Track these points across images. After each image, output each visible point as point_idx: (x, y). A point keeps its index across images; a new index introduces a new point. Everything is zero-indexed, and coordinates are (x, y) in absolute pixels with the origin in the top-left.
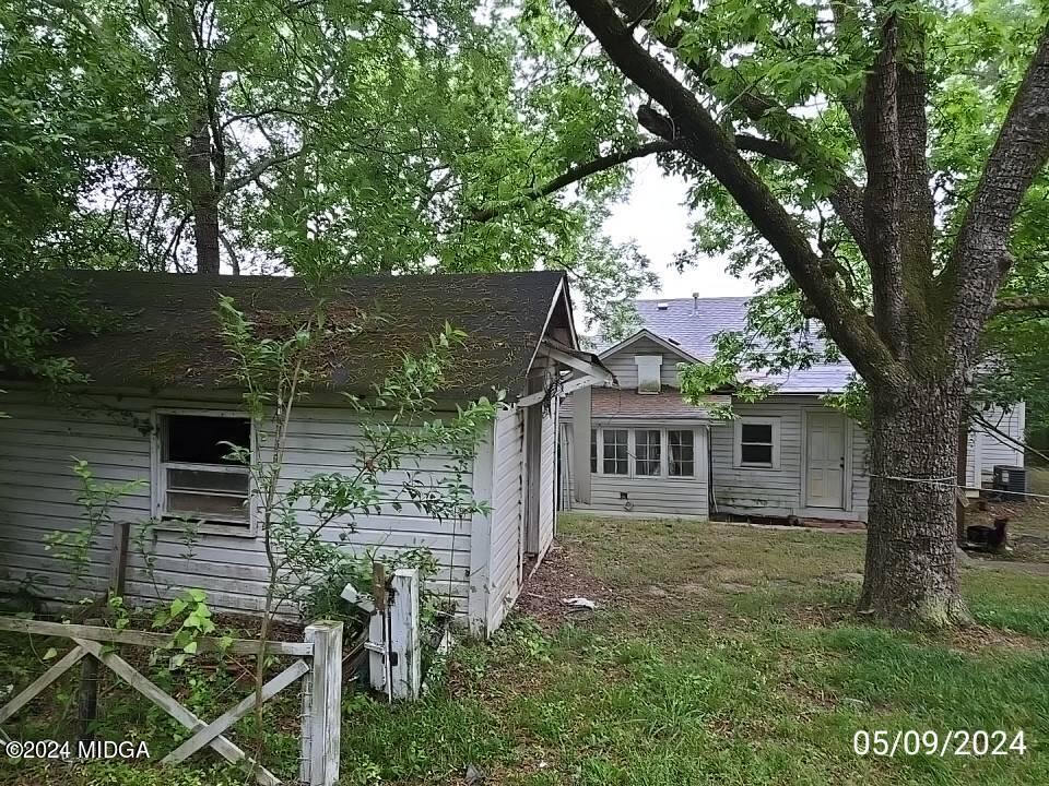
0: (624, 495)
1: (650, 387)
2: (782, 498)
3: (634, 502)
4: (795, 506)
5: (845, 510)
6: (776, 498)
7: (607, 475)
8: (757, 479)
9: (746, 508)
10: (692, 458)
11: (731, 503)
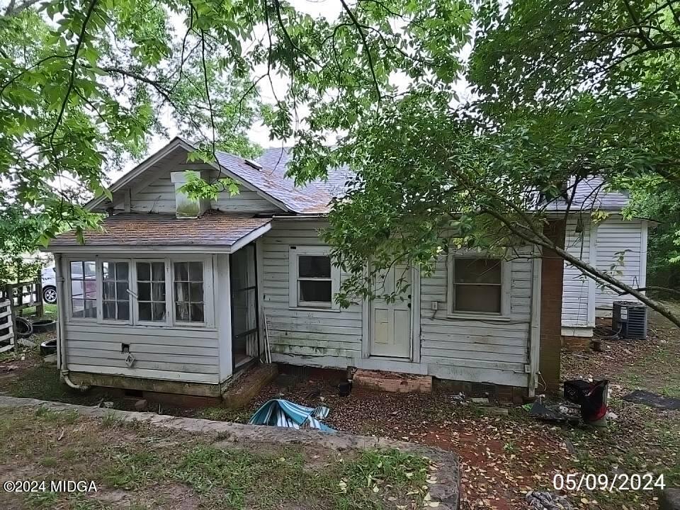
0: (125, 347)
1: (188, 210)
2: (343, 346)
3: (138, 357)
4: (357, 355)
5: (412, 361)
6: (337, 345)
7: (106, 321)
8: (316, 322)
9: (304, 356)
10: (201, 299)
11: (287, 351)
